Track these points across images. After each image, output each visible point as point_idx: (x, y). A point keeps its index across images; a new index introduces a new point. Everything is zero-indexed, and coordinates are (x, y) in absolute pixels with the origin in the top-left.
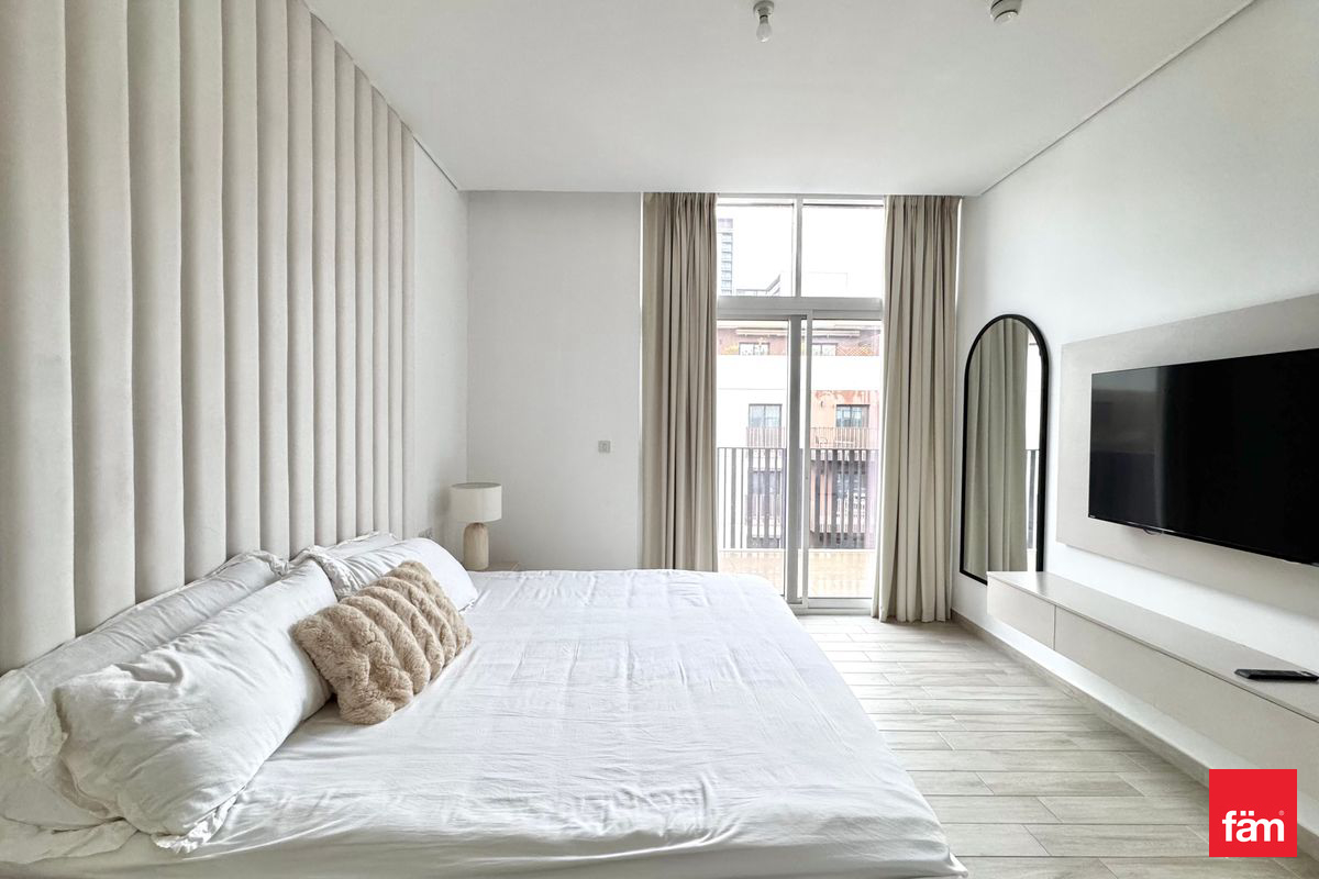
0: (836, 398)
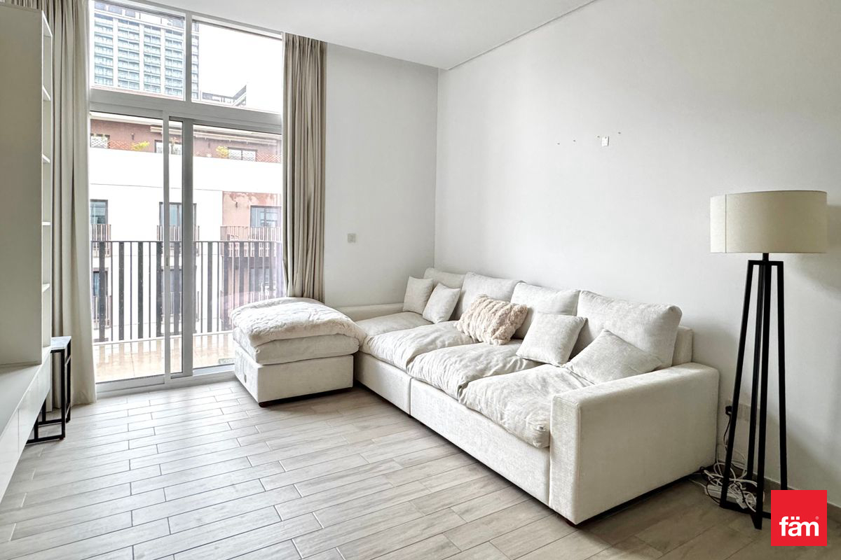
0: (250, 199)
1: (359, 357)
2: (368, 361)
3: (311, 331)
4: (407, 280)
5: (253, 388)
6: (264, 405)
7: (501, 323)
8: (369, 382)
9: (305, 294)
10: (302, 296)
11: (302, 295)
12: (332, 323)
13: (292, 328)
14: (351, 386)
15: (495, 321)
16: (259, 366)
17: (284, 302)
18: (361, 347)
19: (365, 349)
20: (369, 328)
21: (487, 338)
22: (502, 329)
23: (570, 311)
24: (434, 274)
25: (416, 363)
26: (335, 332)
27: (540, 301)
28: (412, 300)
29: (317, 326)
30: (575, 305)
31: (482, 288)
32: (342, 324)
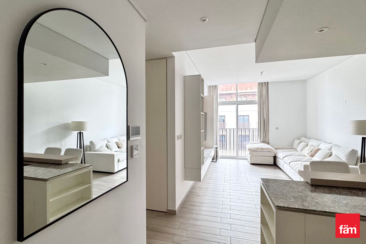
1: (275, 158)
2: (277, 159)
3: (262, 149)
4: (295, 140)
5: (249, 160)
6: (251, 164)
8: (277, 164)
9: (264, 142)
10: (263, 142)
12: (267, 148)
13: (258, 148)
14: (273, 164)
15: (310, 151)
16: (250, 155)
17: (258, 143)
19: (276, 156)
20: (278, 151)
21: (307, 155)
22: (311, 153)
23: (330, 149)
24: (302, 139)
25: (284, 158)
26: (268, 151)
27: (324, 147)
28: (295, 146)
29: (264, 149)
30: (332, 148)
31: (313, 143)
32: (270, 149)
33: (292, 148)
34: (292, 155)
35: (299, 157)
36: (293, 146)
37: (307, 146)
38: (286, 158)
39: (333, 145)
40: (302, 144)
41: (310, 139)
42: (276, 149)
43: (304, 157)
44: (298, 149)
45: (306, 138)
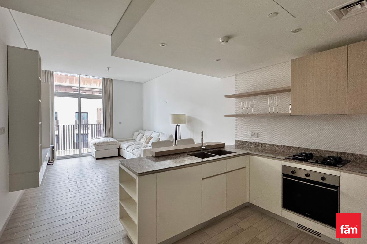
1: (119, 149)
2: (121, 150)
3: (108, 143)
4: (134, 132)
5: (94, 156)
6: (97, 159)
7: (147, 140)
8: (121, 155)
11: (108, 136)
12: (113, 141)
13: (104, 142)
14: (117, 155)
15: (146, 139)
16: (95, 151)
17: (103, 138)
18: (120, 147)
19: (121, 147)
20: (121, 143)
21: (144, 143)
22: (146, 141)
23: (159, 137)
24: (140, 131)
25: (128, 148)
26: (113, 143)
27: (154, 135)
28: (134, 137)
29: (109, 142)
30: (159, 135)
31: (147, 133)
32: (115, 142)
33: (133, 140)
34: (133, 145)
35: (139, 145)
36: (133, 138)
37: (143, 136)
38: (129, 148)
39: (159, 133)
40: (140, 135)
41: (145, 130)
42: (120, 141)
43: (142, 145)
44: (137, 140)
45: (142, 130)
